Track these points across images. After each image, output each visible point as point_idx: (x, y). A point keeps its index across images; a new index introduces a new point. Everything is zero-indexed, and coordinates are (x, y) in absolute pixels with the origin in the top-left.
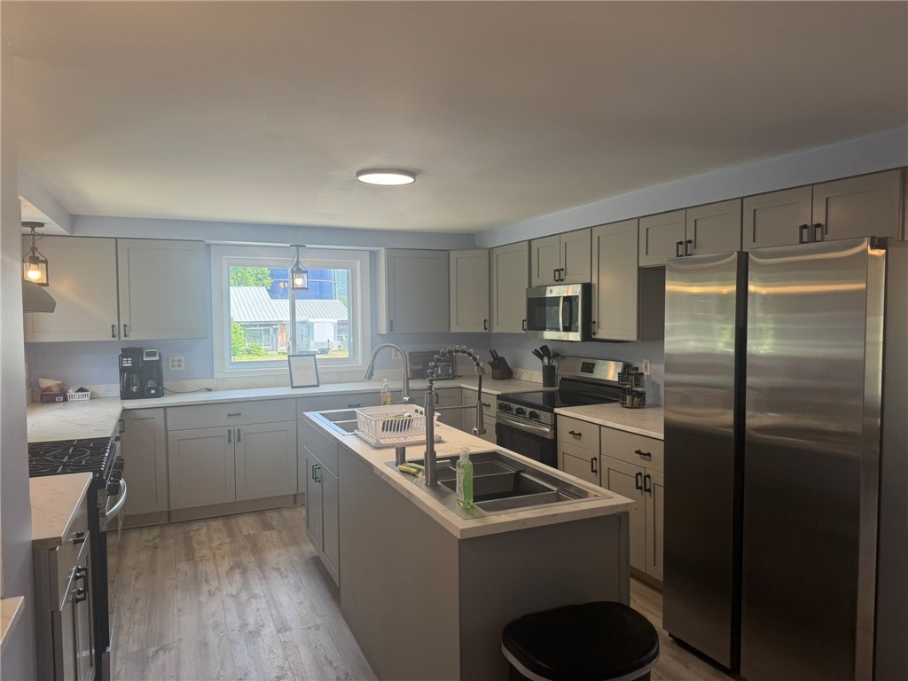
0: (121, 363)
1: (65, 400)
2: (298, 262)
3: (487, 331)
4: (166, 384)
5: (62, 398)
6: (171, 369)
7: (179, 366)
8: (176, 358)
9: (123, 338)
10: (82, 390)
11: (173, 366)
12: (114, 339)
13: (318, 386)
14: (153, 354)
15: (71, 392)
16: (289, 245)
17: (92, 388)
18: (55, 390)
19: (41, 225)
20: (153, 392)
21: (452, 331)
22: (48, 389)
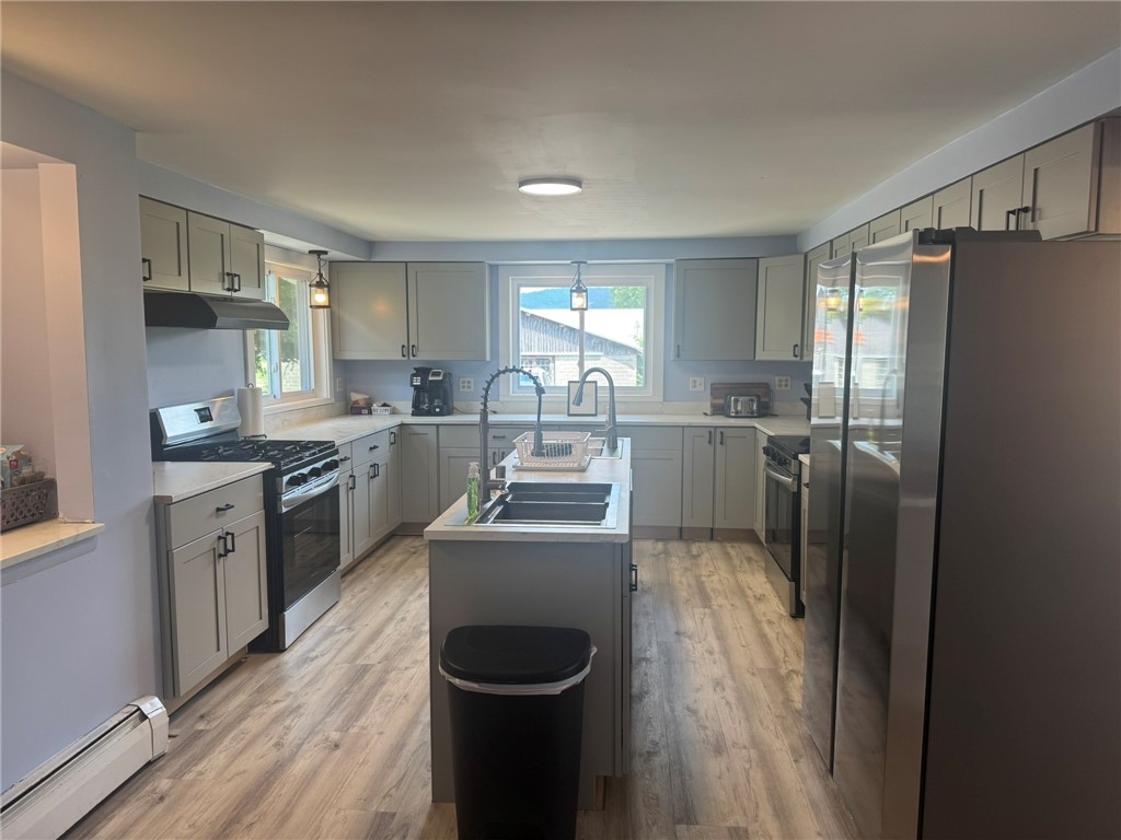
0: (412, 382)
1: (370, 413)
2: (579, 281)
3: (798, 359)
4: (456, 404)
5: (366, 411)
6: (461, 390)
7: (469, 387)
8: (466, 380)
9: (411, 358)
10: (385, 405)
11: (464, 387)
12: (405, 359)
13: (595, 415)
14: (438, 374)
15: (375, 406)
16: (569, 262)
17: (394, 404)
18: (362, 404)
19: (326, 253)
20: (438, 410)
21: (757, 358)
22: (356, 402)
